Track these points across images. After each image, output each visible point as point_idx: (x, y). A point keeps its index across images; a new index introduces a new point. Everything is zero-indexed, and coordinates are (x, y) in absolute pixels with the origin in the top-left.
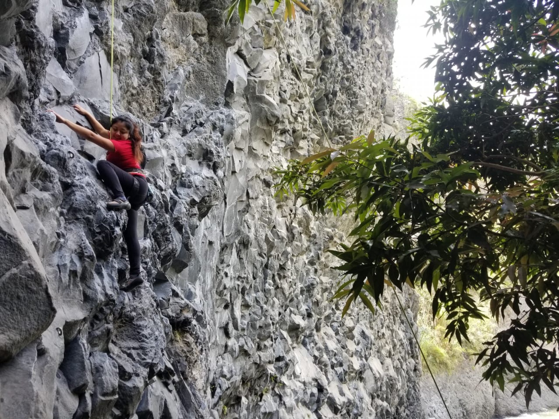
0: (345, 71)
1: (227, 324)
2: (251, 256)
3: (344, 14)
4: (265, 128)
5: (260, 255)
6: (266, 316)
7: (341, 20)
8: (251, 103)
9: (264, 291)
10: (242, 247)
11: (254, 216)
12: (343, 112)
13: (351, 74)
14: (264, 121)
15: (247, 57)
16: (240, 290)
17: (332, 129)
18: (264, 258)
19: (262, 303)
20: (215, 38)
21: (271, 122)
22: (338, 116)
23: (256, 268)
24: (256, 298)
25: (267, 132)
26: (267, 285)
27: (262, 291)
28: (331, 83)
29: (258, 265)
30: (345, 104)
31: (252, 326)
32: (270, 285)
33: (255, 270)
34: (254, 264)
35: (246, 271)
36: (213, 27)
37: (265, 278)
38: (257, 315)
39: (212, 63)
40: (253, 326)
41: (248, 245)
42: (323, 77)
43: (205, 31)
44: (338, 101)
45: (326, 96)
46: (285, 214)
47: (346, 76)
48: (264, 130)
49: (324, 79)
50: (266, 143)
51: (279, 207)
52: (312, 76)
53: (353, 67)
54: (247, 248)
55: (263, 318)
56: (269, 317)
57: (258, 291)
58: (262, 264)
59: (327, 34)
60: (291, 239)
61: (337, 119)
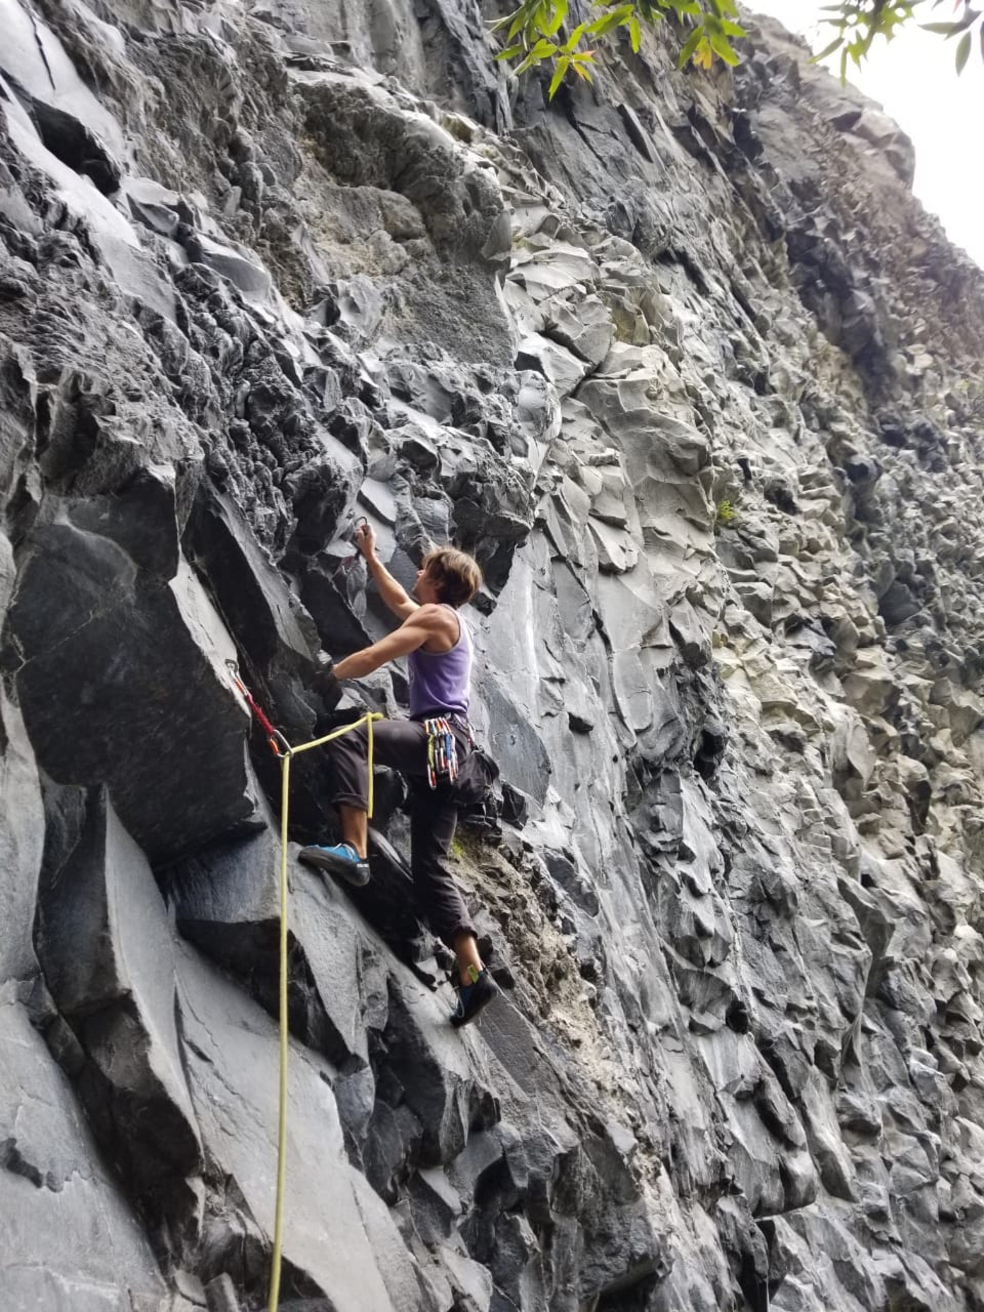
0: (930, 517)
1: (760, 1086)
2: (811, 941)
3: (873, 409)
4: (676, 482)
5: (840, 938)
6: (954, 1178)
7: (870, 420)
8: (617, 433)
9: (911, 1081)
10: (767, 913)
11: (777, 823)
12: (973, 611)
13: (951, 520)
14: (665, 464)
15: (573, 338)
16: (812, 1054)
17: (961, 659)
18: (857, 947)
19: (919, 1125)
20: (450, 243)
21: (686, 461)
22: (962, 624)
23: (841, 979)
24: (890, 1107)
25: (686, 491)
26: (913, 1062)
27: (904, 1083)
28: (902, 546)
29: (848, 972)
30: (970, 593)
31: (909, 1209)
32: (923, 1060)
33: (842, 988)
34: (830, 969)
35: (809, 986)
36: (437, 218)
37: (900, 1041)
38: (913, 1167)
39: (459, 298)
40: (915, 1209)
41: (783, 901)
42: (874, 534)
43: (419, 226)
44: (944, 589)
45: (904, 578)
46: (892, 849)
47: (938, 527)
48: (676, 487)
49: (879, 539)
50: (692, 522)
51: (866, 830)
52: (828, 502)
53: (949, 504)
54: (789, 917)
55: (944, 1184)
56: (965, 1182)
57: (890, 1085)
58: (857, 964)
59: (839, 437)
60: (944, 921)
61: (963, 631)
